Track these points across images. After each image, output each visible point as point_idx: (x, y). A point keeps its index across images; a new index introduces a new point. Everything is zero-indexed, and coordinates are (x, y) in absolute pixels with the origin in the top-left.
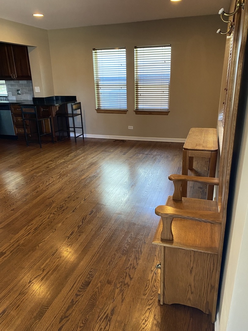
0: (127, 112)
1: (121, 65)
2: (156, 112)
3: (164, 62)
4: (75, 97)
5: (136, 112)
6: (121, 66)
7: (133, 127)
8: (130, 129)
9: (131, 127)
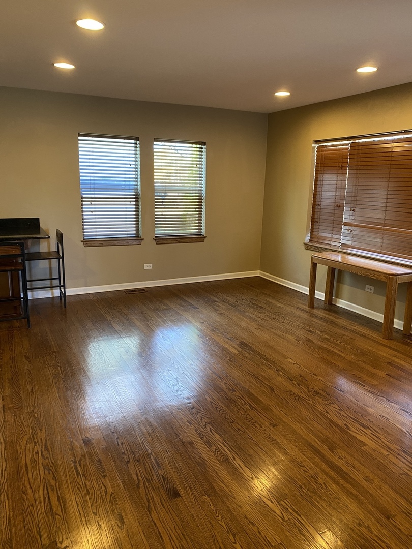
0: (143, 241)
1: (129, 166)
2: (188, 239)
3: (195, 166)
4: (38, 220)
5: (158, 241)
6: (129, 168)
7: (151, 266)
8: (148, 268)
9: (148, 266)
